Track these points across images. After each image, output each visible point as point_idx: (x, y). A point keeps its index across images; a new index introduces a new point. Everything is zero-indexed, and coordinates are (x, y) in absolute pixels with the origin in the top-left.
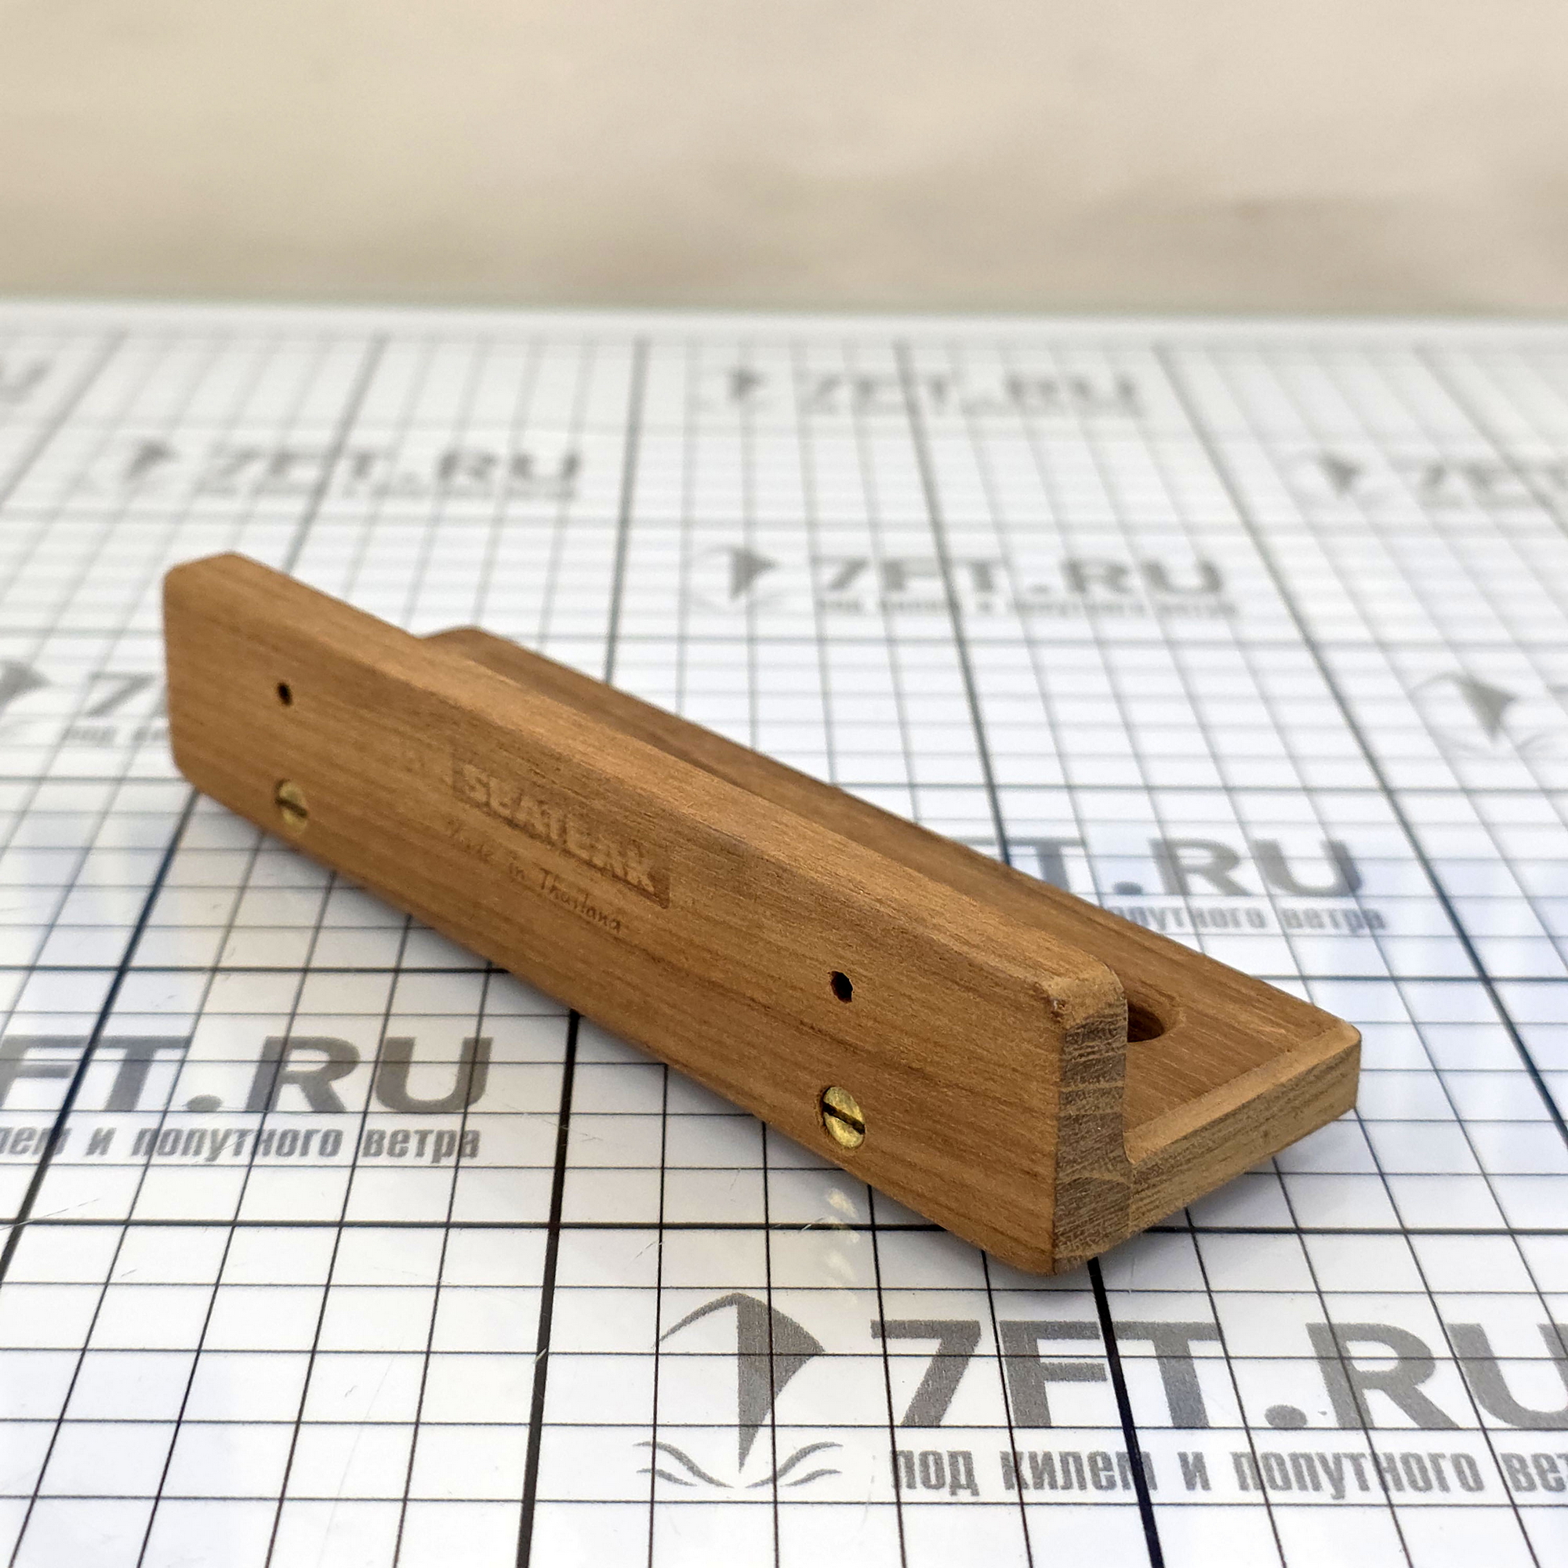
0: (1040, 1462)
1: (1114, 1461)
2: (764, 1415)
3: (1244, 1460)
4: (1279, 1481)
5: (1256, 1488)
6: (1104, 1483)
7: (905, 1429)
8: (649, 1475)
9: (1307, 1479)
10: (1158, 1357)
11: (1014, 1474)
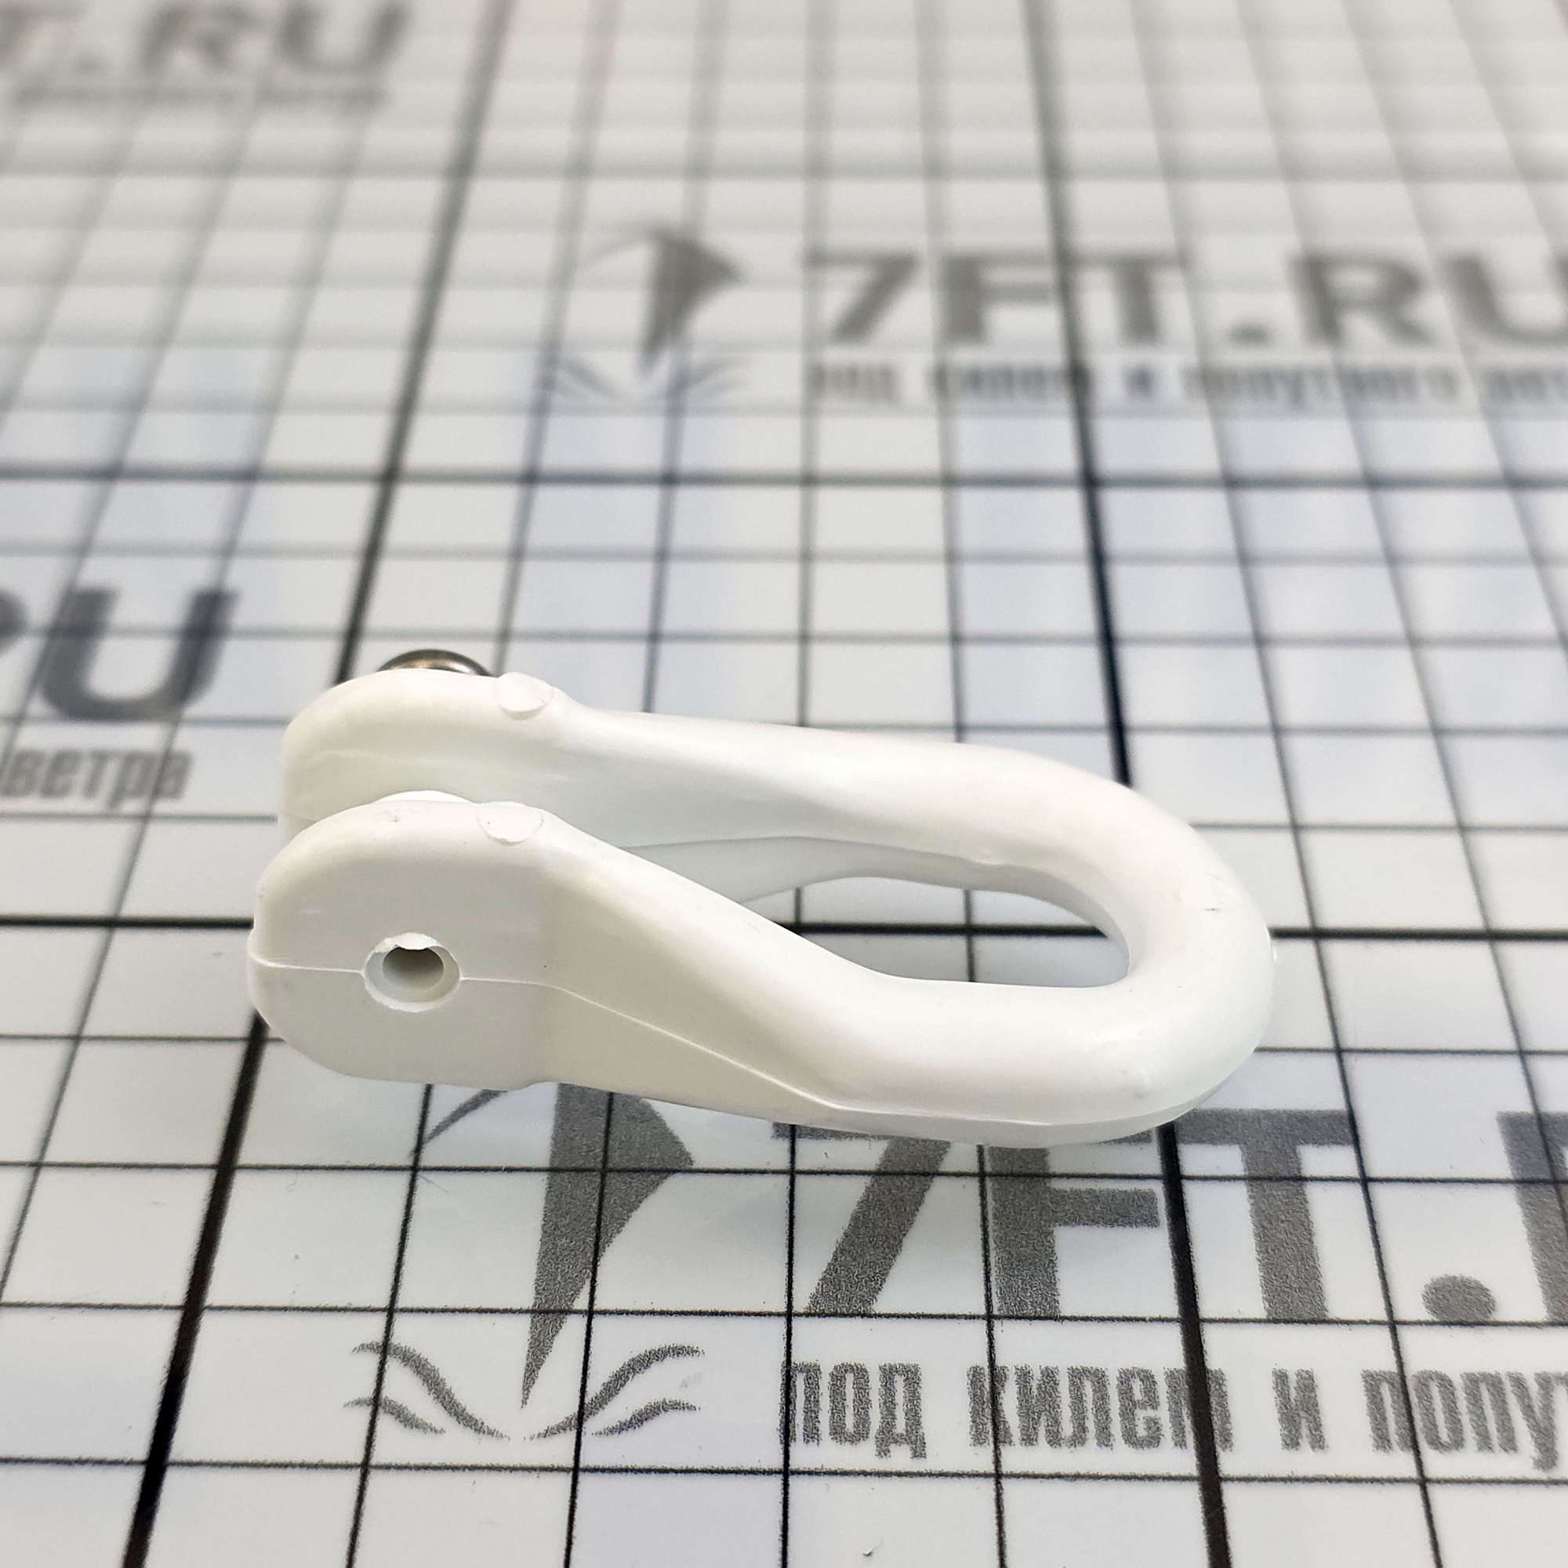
0: (1035, 1391)
1: (1162, 1389)
2: (577, 1292)
3: (1386, 1391)
4: (1444, 1435)
5: (1403, 1446)
6: (1141, 1431)
7: (810, 1318)
8: (365, 1413)
9: (1492, 1427)
10: (1251, 1179)
11: (988, 1411)
